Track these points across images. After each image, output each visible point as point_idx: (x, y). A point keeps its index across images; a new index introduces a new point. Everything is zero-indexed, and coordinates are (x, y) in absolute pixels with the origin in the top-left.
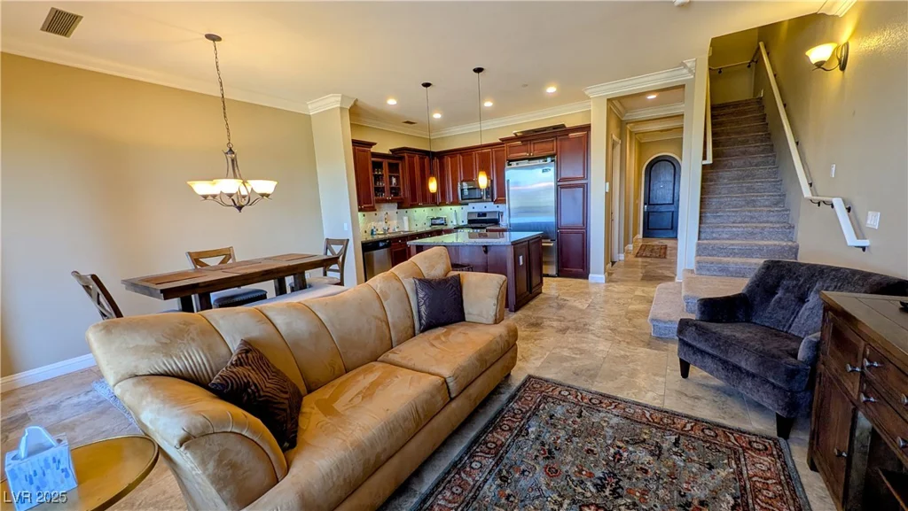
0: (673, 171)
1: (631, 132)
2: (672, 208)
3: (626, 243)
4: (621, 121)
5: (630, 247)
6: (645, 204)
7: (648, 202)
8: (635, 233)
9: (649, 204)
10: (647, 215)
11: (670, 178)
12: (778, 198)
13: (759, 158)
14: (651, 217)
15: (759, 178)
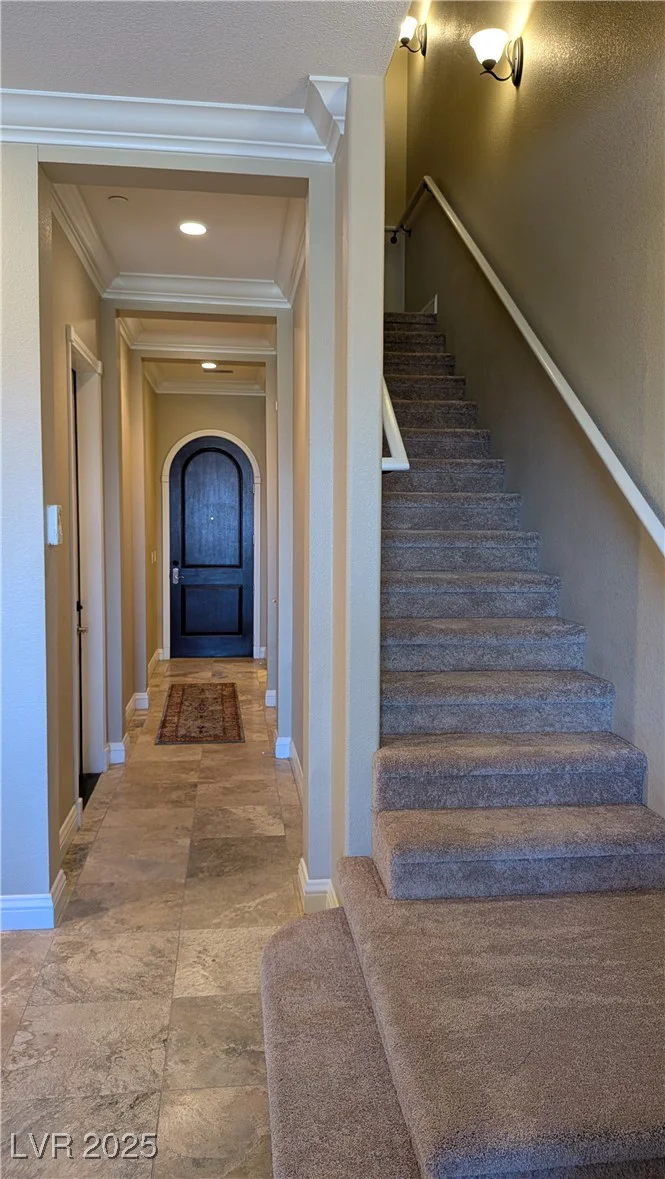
0: (235, 480)
1: (130, 353)
2: (237, 578)
3: (131, 686)
4: (100, 300)
5: (142, 698)
6: (174, 564)
7: (180, 559)
8: (153, 644)
9: (185, 566)
10: (179, 593)
11: (229, 497)
12: (543, 589)
13: (471, 467)
14: (190, 602)
15: (479, 527)
